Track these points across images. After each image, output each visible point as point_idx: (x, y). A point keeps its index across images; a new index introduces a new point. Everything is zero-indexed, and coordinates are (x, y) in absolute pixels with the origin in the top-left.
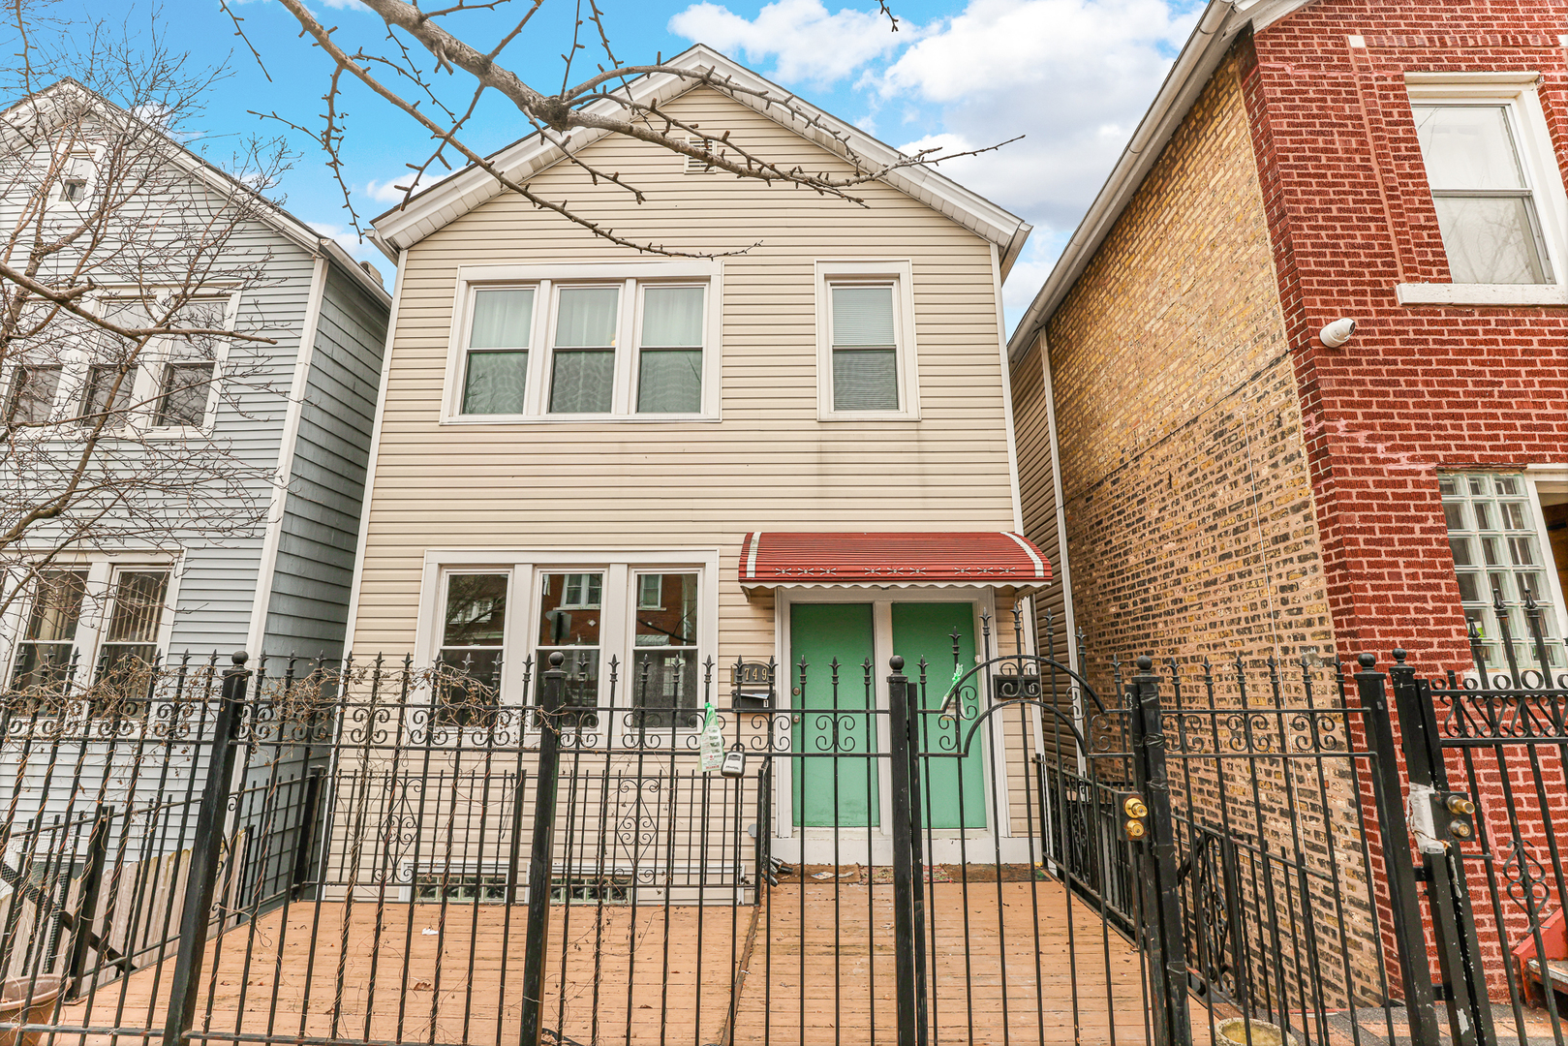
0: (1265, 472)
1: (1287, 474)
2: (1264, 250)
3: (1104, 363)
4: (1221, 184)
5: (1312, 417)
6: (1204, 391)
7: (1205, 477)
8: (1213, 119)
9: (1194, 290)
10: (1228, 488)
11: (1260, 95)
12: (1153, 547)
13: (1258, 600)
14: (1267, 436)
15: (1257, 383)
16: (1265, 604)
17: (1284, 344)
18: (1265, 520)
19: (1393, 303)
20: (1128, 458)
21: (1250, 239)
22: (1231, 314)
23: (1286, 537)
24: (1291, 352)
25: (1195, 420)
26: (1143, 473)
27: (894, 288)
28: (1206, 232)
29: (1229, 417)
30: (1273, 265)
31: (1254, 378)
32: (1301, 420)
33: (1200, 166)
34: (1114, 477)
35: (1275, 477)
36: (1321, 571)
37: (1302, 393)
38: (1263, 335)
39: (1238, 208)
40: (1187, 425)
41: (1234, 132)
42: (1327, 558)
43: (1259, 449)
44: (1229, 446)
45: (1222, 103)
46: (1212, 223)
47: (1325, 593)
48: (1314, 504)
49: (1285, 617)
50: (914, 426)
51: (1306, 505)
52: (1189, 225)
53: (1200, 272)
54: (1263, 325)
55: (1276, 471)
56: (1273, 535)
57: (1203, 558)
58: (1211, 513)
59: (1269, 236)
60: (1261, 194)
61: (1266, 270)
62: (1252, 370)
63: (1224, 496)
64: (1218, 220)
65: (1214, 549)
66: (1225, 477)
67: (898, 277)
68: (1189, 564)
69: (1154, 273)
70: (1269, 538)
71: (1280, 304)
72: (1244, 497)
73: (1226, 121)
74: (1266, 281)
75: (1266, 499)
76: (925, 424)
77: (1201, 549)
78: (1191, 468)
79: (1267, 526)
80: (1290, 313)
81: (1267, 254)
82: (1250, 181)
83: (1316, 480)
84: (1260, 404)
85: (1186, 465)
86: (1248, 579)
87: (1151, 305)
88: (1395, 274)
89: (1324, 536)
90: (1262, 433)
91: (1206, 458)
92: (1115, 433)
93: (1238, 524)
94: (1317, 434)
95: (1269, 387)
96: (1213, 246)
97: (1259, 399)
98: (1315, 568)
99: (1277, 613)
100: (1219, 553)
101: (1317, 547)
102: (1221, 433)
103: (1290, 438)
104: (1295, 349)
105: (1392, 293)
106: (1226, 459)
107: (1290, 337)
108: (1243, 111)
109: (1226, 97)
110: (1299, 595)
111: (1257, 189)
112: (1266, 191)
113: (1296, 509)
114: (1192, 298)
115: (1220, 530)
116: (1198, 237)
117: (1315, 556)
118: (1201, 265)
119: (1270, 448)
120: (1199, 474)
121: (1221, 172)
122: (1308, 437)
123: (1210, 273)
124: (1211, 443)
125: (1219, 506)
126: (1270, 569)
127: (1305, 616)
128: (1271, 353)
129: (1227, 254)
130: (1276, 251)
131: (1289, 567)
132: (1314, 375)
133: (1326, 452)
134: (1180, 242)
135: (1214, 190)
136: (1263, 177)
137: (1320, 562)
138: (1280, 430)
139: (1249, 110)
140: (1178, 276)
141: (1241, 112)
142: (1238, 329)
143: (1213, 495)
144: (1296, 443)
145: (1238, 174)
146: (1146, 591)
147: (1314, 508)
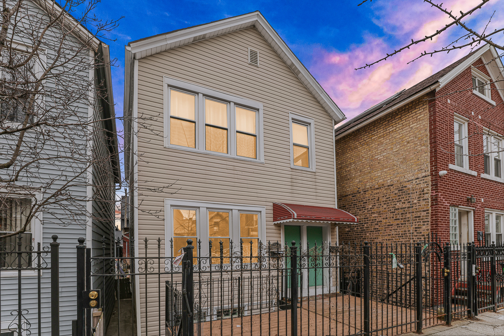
0: (415, 201)
1: (423, 203)
2: (427, 148)
3: (354, 163)
4: (415, 127)
5: (434, 191)
6: (398, 178)
7: (393, 200)
8: (415, 109)
9: (398, 152)
10: (401, 203)
11: (434, 109)
12: (368, 215)
13: (407, 230)
14: (418, 193)
15: (417, 180)
16: (409, 231)
17: (429, 173)
18: (413, 212)
19: (448, 168)
20: (361, 190)
21: (422, 145)
22: (411, 161)
23: (420, 217)
24: (430, 176)
25: (392, 185)
26: (367, 196)
27: (309, 127)
28: (406, 138)
29: (405, 187)
30: (429, 154)
31: (416, 179)
32: (430, 191)
33: (408, 120)
34: (354, 195)
35: (418, 203)
36: (430, 225)
37: (432, 185)
38: (422, 169)
39: (420, 136)
40: (389, 186)
41: (423, 115)
42: (431, 222)
43: (415, 196)
44: (404, 194)
45: (420, 106)
46: (409, 136)
47: (430, 230)
48: (430, 210)
49: (415, 234)
50: (314, 174)
51: (428, 210)
52: (400, 134)
53: (401, 148)
54: (423, 167)
55: (419, 202)
56: (415, 216)
57: (388, 219)
58: (394, 209)
59: (429, 146)
60: (429, 135)
61: (426, 154)
62: (416, 177)
63: (399, 205)
64: (412, 136)
65: (393, 217)
66: (401, 201)
67: (310, 124)
68: (382, 220)
69: (382, 143)
70: (414, 216)
71: (429, 163)
72: (407, 206)
73: (420, 111)
74: (426, 157)
75: (414, 208)
76: (317, 174)
77: (387, 217)
78: (388, 197)
79: (413, 214)
80: (432, 166)
81: (428, 150)
82: (426, 130)
83: (432, 205)
84: (417, 185)
85: (386, 196)
86: (404, 225)
87: (379, 151)
88: (449, 161)
89: (432, 218)
90: (416, 192)
91: (395, 195)
92: (356, 183)
93: (403, 212)
94: (435, 195)
95: (421, 182)
96: (408, 142)
97: (417, 184)
98: (428, 224)
99: (413, 233)
100: (395, 218)
101: (429, 220)
102: (401, 190)
103: (426, 195)
104: (432, 175)
105: (448, 166)
106: (402, 196)
107: (431, 172)
108: (427, 111)
109: (422, 105)
110: (421, 230)
111: (428, 133)
112: (431, 134)
113: (424, 211)
114: (397, 154)
115: (396, 213)
116: (403, 138)
117: (428, 222)
118: (402, 146)
119: (418, 196)
120: (391, 199)
121: (416, 124)
122: (431, 196)
123: (405, 149)
124: (397, 192)
125: (397, 207)
126: (413, 223)
127: (422, 234)
128: (424, 174)
129: (413, 146)
130: (431, 150)
131: (419, 223)
132: (437, 182)
133: (437, 200)
134: (395, 138)
135: (412, 128)
136: (430, 130)
137: (430, 223)
138: (423, 193)
139: (429, 112)
140: (392, 146)
141: (426, 111)
142: (413, 166)
143: (395, 205)
144: (428, 196)
145: (422, 127)
146: (364, 226)
147: (430, 211)
